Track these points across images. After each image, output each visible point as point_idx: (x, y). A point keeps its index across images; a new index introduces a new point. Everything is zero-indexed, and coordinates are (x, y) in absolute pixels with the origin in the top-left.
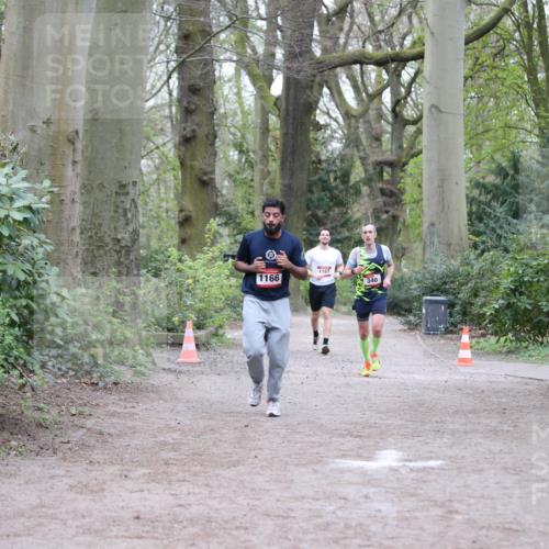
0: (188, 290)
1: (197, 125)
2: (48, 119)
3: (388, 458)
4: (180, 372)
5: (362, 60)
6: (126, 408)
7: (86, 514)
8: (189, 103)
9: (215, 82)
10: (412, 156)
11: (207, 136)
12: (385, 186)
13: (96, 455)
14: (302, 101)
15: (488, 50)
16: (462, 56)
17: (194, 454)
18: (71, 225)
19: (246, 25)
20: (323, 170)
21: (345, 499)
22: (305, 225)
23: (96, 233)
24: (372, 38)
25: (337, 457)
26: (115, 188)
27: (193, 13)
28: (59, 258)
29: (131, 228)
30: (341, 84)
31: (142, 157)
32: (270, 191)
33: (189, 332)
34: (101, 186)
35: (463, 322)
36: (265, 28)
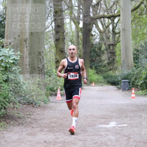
0: (58, 80)
1: (60, 36)
2: (19, 35)
3: (113, 124)
4: (56, 102)
5: (104, 17)
6: (42, 112)
7: (31, 141)
8: (57, 30)
9: (64, 24)
10: (118, 43)
11: (62, 39)
12: (111, 51)
13: (34, 125)
14: (88, 28)
15: (138, 14)
16: (131, 15)
17: (60, 124)
18: (26, 64)
19: (72, 9)
20: (94, 47)
21: (101, 135)
22: (90, 62)
23: (33, 66)
24: (106, 11)
25: (99, 124)
26: (38, 53)
27: (58, 6)
28: (23, 72)
29: (42, 64)
30: (98, 24)
31: (45, 45)
32: (80, 53)
33: (59, 92)
34: (34, 53)
35: (133, 87)
36: (77, 9)
